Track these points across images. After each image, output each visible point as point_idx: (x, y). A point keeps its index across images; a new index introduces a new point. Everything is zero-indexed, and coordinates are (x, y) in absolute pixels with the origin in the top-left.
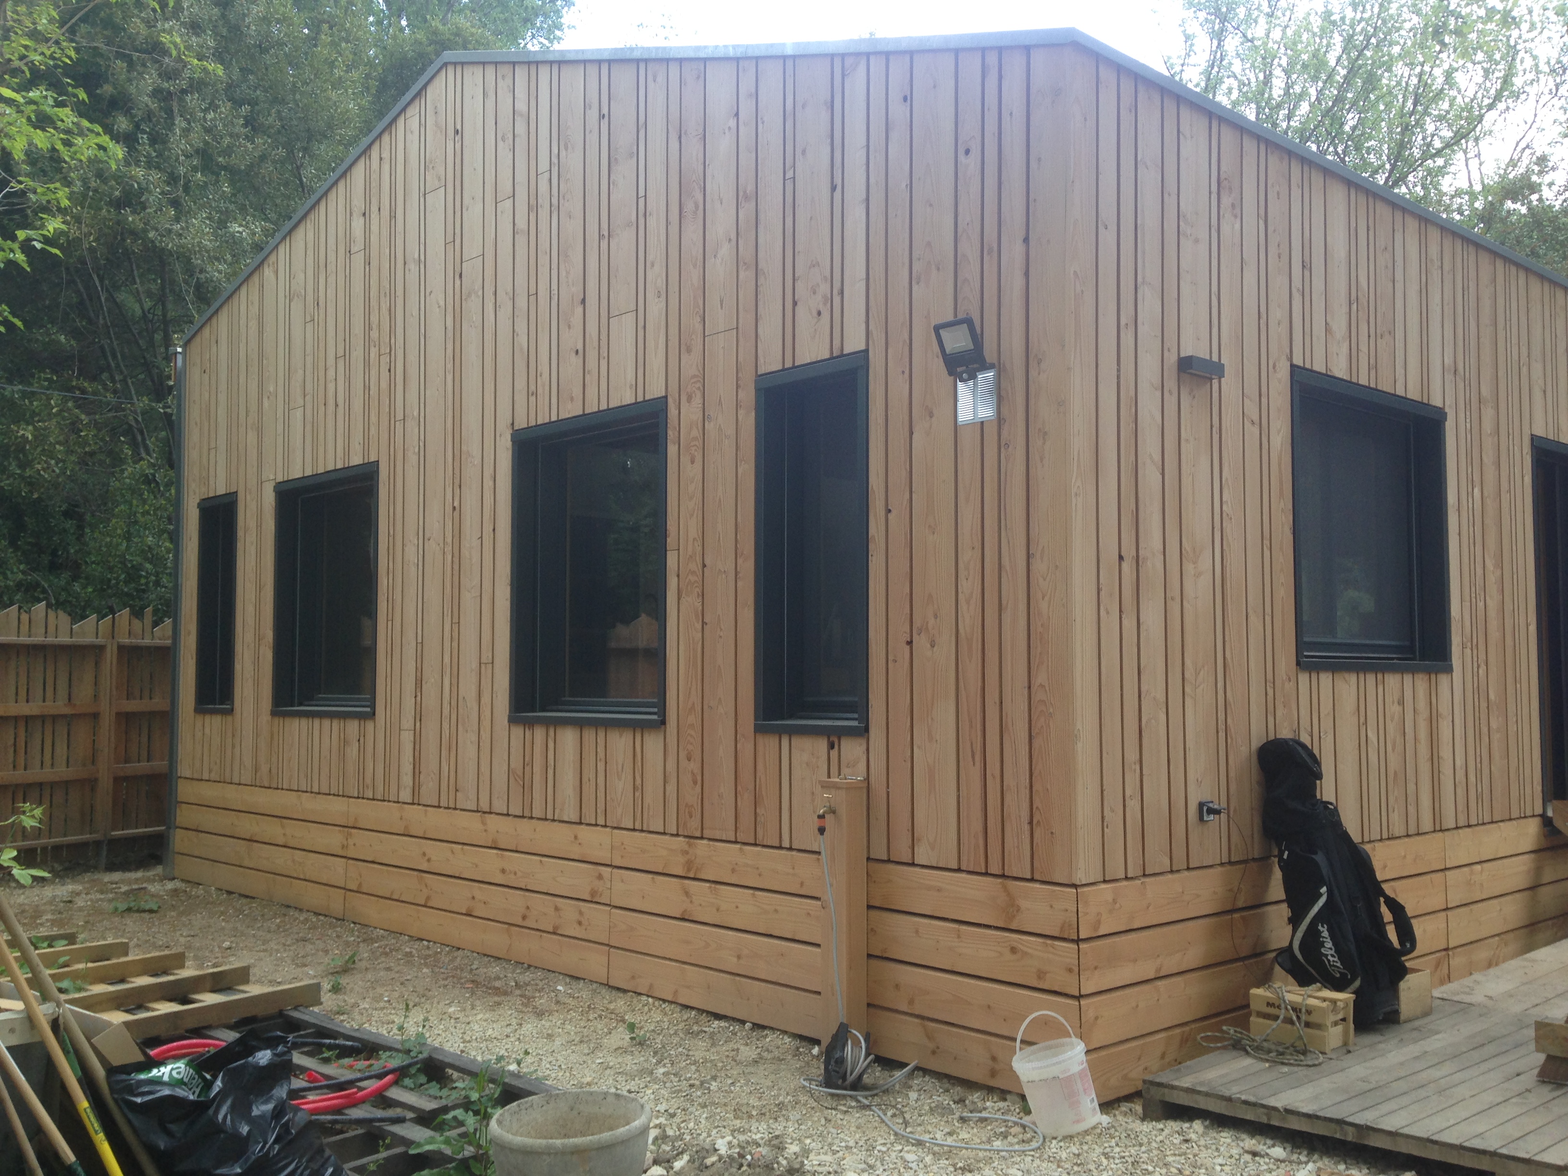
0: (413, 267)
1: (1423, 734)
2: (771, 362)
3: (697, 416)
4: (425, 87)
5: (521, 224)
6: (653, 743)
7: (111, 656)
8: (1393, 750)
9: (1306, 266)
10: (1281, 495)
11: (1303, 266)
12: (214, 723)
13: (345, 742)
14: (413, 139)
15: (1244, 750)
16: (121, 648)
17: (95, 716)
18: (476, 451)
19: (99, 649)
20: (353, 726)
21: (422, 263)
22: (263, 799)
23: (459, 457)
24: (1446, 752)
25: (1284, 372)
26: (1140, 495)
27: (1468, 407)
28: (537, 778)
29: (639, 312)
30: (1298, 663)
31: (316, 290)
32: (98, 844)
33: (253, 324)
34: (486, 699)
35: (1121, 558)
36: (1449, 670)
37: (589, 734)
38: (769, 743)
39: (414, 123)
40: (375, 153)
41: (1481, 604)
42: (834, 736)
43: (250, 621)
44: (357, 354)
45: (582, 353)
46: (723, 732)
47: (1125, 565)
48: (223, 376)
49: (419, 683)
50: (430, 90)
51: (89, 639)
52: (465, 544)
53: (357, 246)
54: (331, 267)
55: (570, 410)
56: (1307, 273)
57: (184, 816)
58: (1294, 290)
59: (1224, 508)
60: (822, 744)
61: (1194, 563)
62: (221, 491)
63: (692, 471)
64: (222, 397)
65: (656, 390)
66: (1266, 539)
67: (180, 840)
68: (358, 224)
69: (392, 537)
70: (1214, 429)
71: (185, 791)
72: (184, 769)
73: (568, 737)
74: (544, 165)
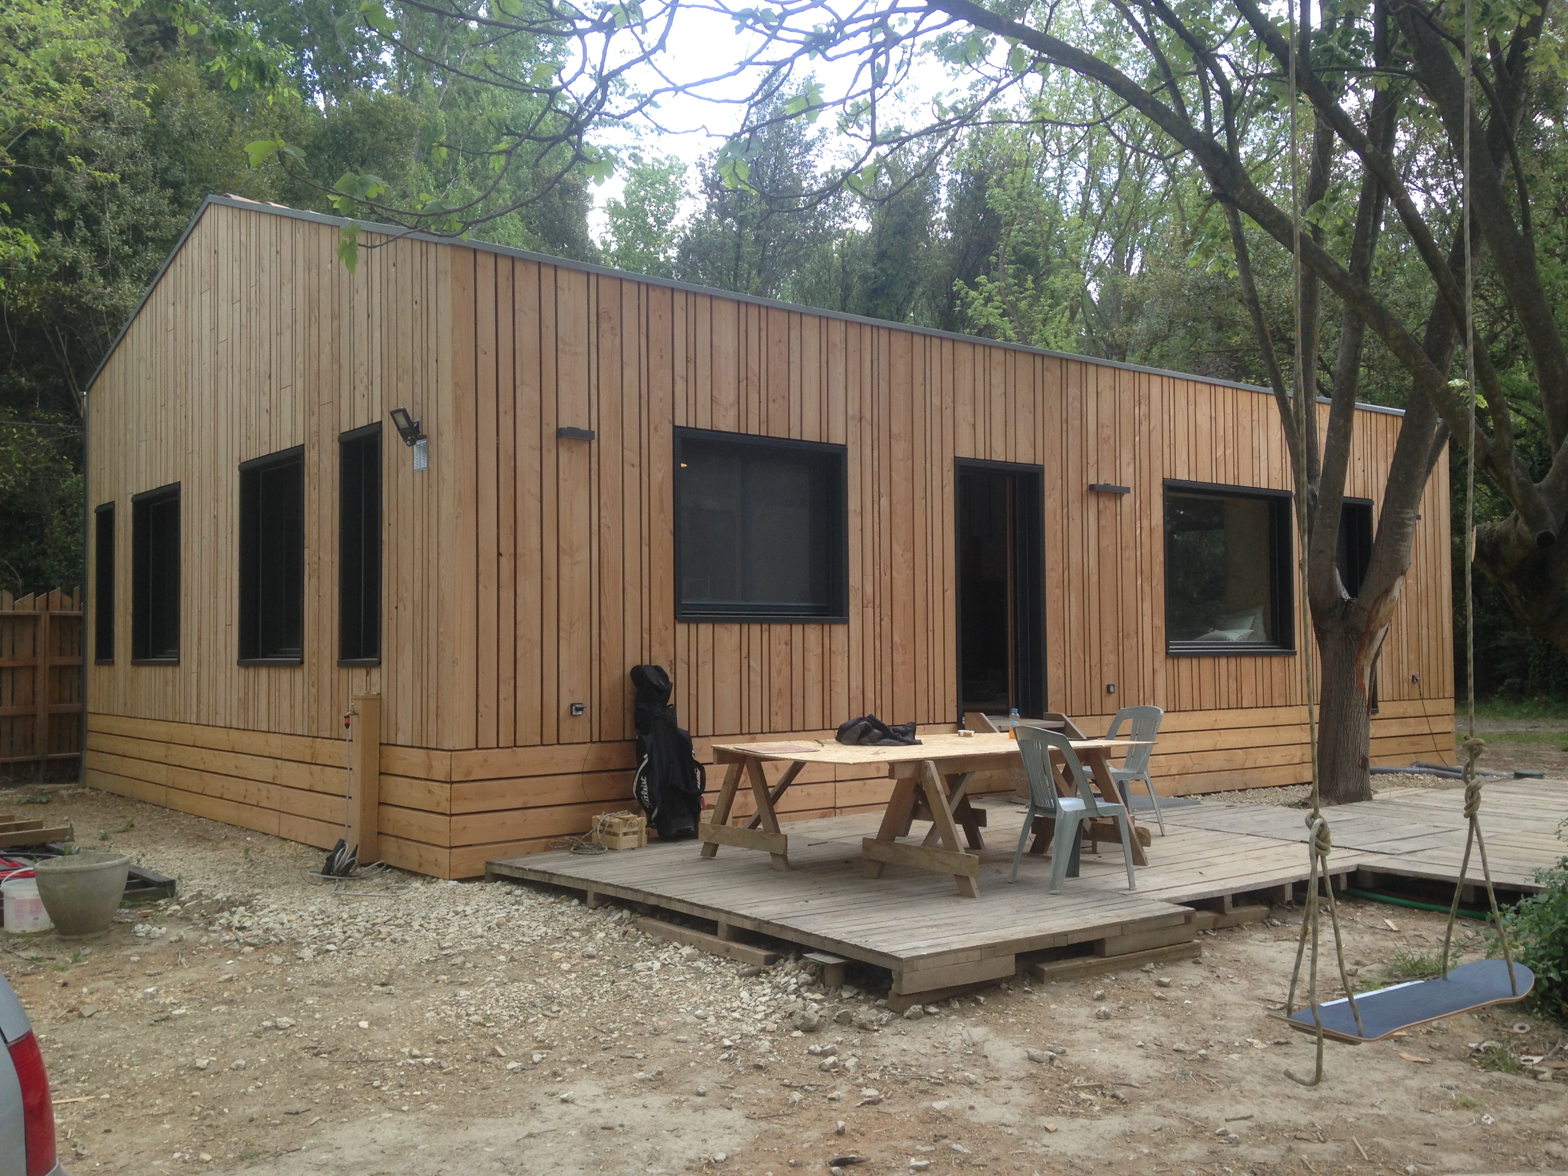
0: (196, 344)
1: (813, 663)
2: (345, 428)
3: (316, 458)
4: (201, 217)
5: (244, 321)
6: (298, 675)
7: (44, 622)
8: (779, 675)
9: (691, 360)
10: (662, 510)
11: (687, 361)
12: (105, 670)
13: (166, 683)
14: (196, 252)
15: (618, 673)
16: (53, 618)
17: (34, 668)
18: (224, 479)
19: (35, 619)
20: (170, 670)
21: (200, 342)
22: (128, 726)
23: (217, 480)
24: (840, 677)
25: (666, 432)
26: (518, 515)
27: (876, 442)
28: (251, 702)
29: (293, 386)
30: (675, 618)
31: (151, 356)
32: (37, 763)
33: (122, 377)
34: (229, 650)
35: (499, 554)
36: (846, 622)
37: (272, 671)
38: (344, 672)
39: (196, 241)
40: (178, 260)
41: (886, 578)
42: (369, 667)
43: (122, 597)
44: (171, 404)
45: (269, 412)
46: (326, 667)
47: (503, 560)
48: (107, 414)
49: (200, 638)
50: (203, 219)
51: (29, 611)
52: (220, 542)
53: (171, 327)
54: (158, 340)
55: (265, 452)
56: (691, 366)
57: (93, 741)
58: (677, 378)
59: (602, 520)
60: (364, 672)
61: (571, 556)
62: (107, 501)
63: (314, 494)
64: (107, 430)
65: (300, 442)
66: (646, 540)
67: (89, 759)
68: (171, 309)
69: (187, 535)
70: (593, 473)
71: (93, 723)
72: (90, 708)
73: (263, 673)
74: (253, 283)
